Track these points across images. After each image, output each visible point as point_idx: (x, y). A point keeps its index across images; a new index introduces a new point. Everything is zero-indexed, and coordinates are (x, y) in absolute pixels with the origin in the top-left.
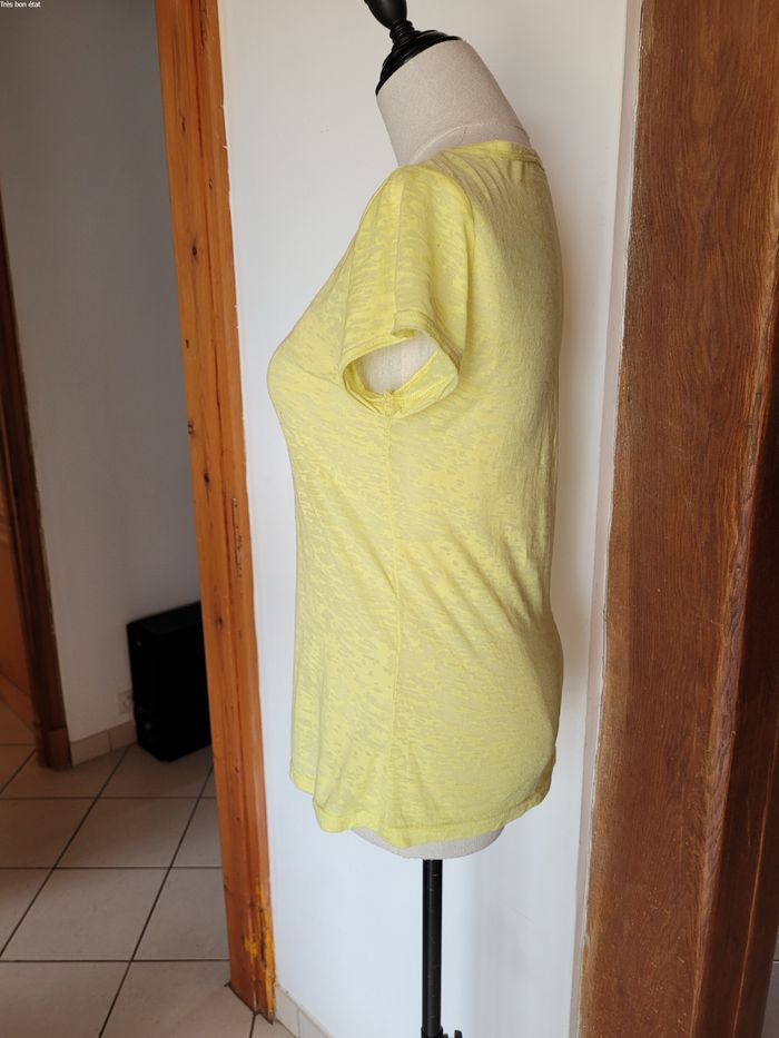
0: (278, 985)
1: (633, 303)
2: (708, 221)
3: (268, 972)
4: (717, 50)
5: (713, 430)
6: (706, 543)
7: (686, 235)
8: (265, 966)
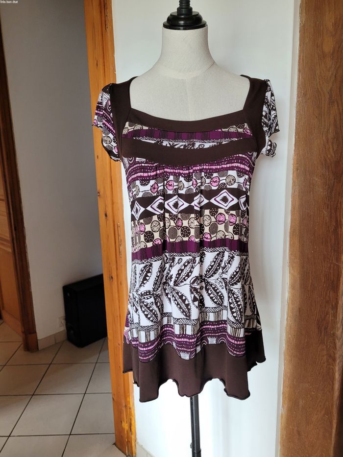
0: (138, 443)
1: (299, 129)
2: (331, 93)
3: (133, 437)
4: (333, 21)
5: (335, 180)
7: (321, 99)
8: (132, 434)
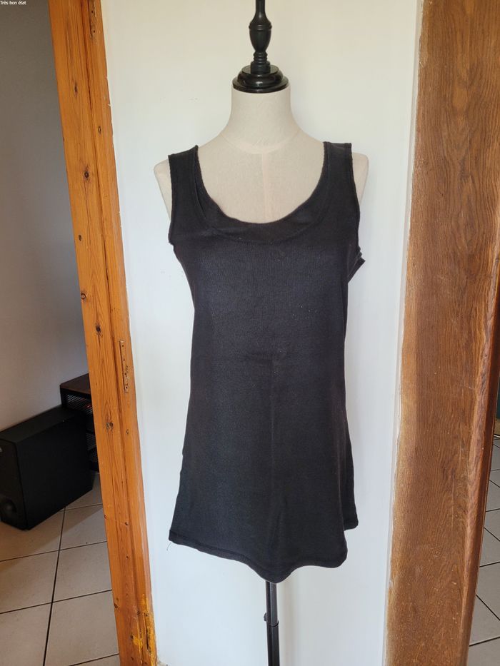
0: (160, 662)
2: (464, 164)
3: (152, 656)
4: (468, 68)
5: (468, 280)
6: (466, 344)
7: (450, 171)
8: (150, 652)
